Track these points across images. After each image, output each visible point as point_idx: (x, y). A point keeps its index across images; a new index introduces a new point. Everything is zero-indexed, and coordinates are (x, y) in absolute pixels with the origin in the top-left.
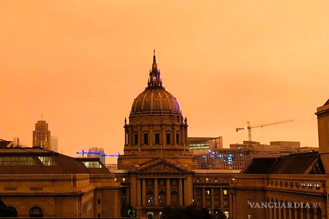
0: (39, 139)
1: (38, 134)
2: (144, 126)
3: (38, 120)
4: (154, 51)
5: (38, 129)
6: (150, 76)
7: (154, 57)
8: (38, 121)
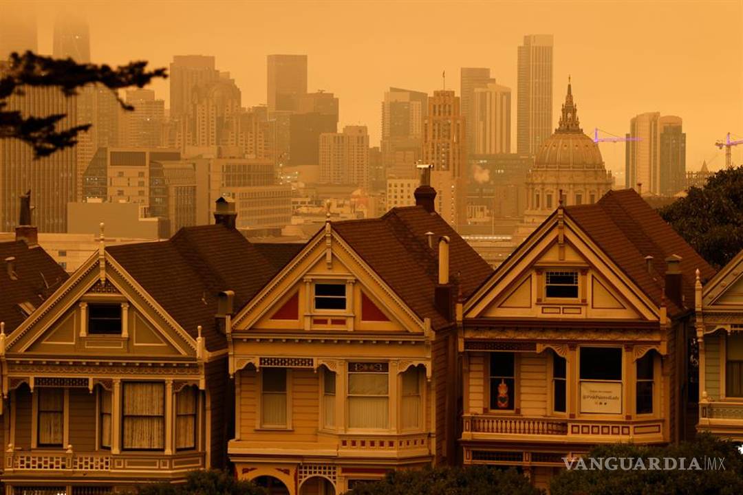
0: (436, 137)
1: (434, 124)
2: (548, 184)
3: (436, 90)
4: (570, 78)
5: (435, 112)
6: (563, 113)
7: (569, 86)
8: (435, 92)
